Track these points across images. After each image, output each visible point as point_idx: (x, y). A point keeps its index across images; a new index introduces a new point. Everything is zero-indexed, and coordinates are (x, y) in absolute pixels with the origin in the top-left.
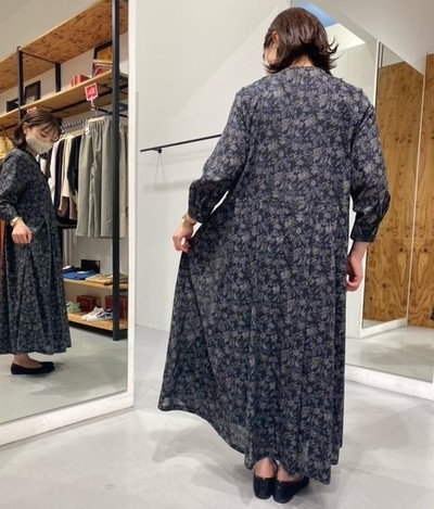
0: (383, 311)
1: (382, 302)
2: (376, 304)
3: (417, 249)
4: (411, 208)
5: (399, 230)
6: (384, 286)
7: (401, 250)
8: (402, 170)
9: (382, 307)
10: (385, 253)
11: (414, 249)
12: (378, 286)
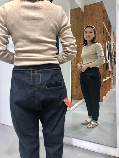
6: (76, 87)
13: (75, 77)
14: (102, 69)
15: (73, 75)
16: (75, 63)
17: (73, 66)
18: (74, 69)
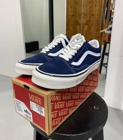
3: (84, 23)
4: (81, 7)
5: (77, 16)
7: (78, 24)
10: (72, 25)
11: (83, 24)
13: (72, 28)
14: (100, 18)
15: (69, 25)
16: (72, 11)
17: (70, 14)
18: (71, 18)
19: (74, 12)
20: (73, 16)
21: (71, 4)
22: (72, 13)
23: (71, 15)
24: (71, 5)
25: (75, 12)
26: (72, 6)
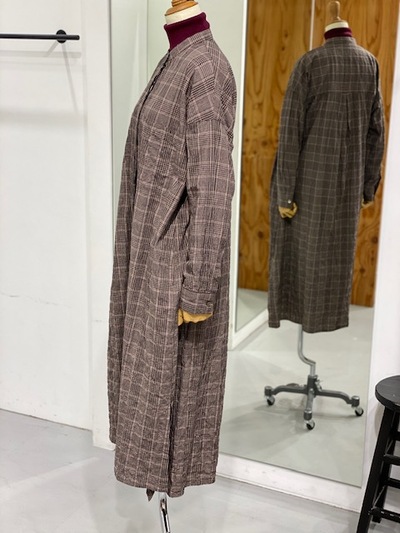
0: (259, 274)
1: (257, 260)
2: (248, 263)
6: (261, 235)
8: (286, 42)
9: (258, 269)
10: (260, 182)
12: (252, 235)
17: (251, 137)
18: (255, 153)
19: (270, 127)
20: (265, 144)
21: (258, 93)
22: (262, 131)
23: (255, 140)
24: (257, 100)
25: (273, 130)
26: (260, 105)
